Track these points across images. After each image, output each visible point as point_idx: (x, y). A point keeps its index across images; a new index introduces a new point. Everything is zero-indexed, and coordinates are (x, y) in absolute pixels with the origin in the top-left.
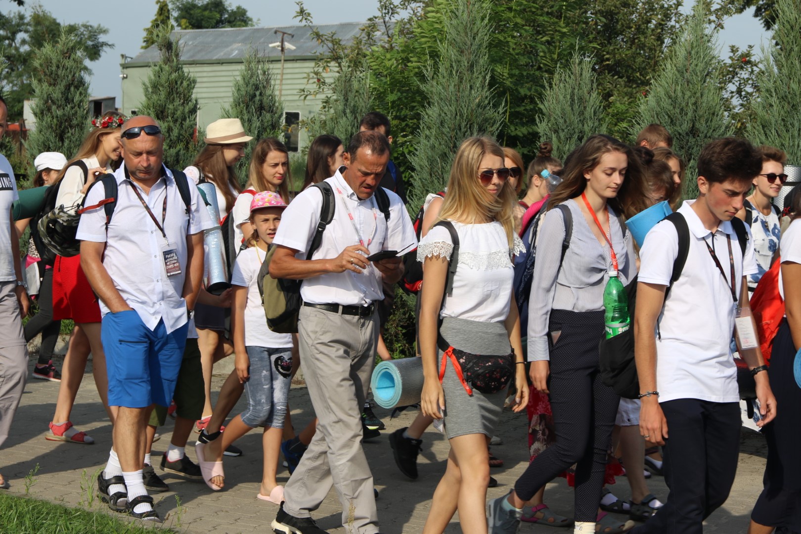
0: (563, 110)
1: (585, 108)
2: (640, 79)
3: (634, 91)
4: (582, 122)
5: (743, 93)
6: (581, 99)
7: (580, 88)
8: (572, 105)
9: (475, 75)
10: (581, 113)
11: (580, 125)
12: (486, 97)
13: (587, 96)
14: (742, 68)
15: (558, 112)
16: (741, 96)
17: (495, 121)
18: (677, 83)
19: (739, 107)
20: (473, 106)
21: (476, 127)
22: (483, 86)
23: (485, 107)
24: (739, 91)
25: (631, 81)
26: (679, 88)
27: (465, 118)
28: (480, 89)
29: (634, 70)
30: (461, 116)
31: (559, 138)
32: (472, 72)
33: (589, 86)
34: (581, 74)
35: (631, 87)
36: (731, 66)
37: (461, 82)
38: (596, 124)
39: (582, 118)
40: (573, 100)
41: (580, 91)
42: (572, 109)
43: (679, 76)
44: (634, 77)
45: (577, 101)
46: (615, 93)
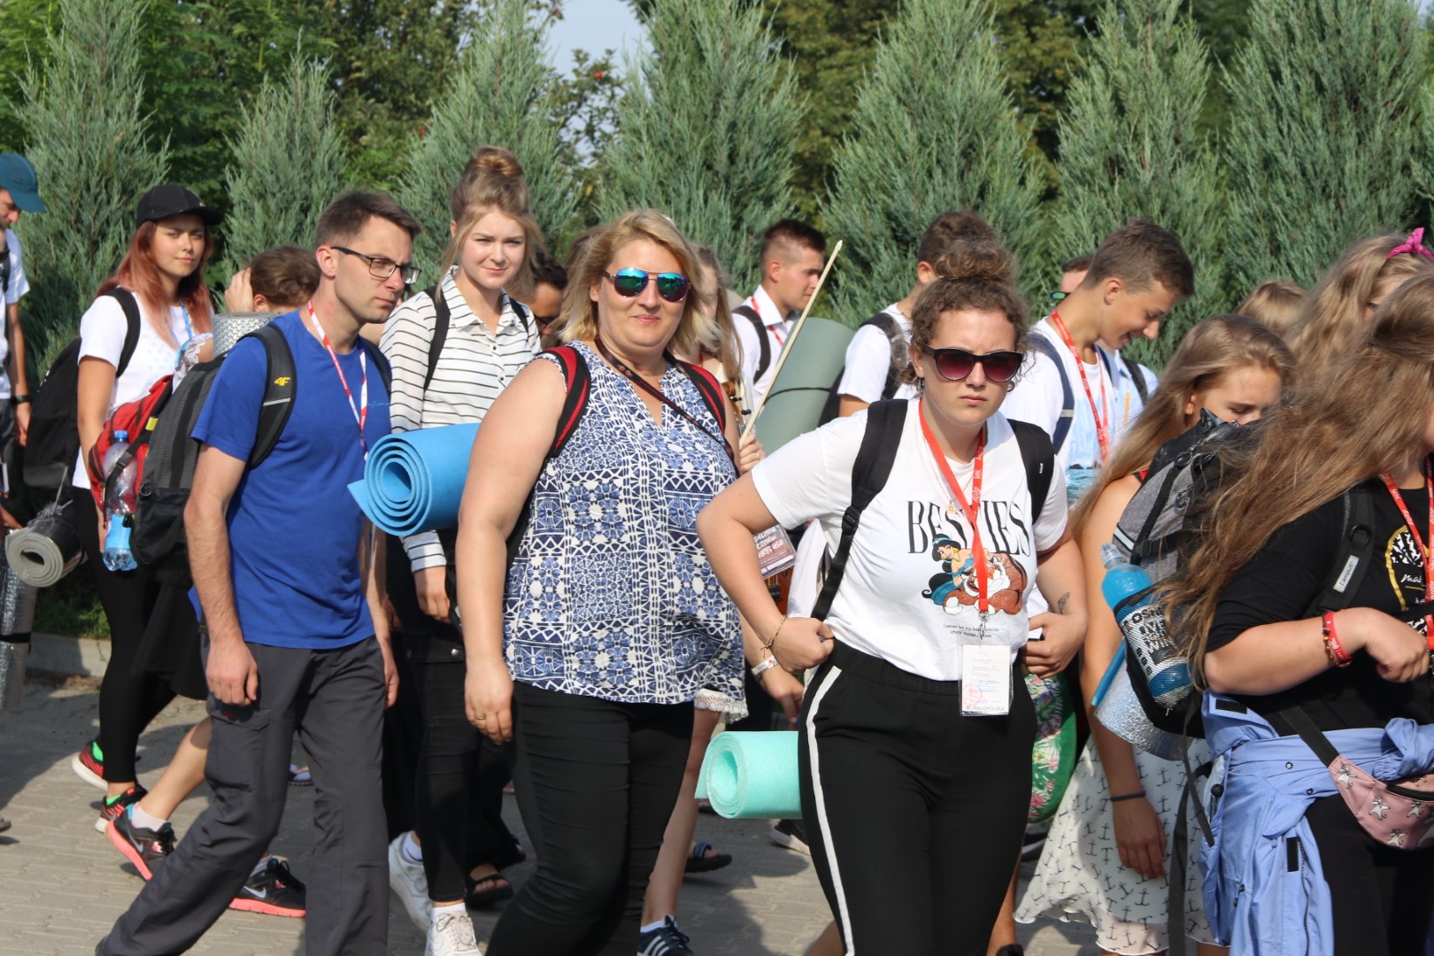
0: (273, 158)
1: (314, 155)
2: (416, 106)
3: (405, 126)
4: (308, 180)
5: (597, 134)
6: (306, 140)
7: (305, 121)
8: (289, 150)
9: (114, 92)
10: (307, 165)
11: (305, 186)
12: (136, 133)
13: (316, 134)
14: (595, 90)
15: (266, 162)
16: (593, 139)
17: (151, 176)
18: (477, 115)
19: (590, 159)
20: (111, 147)
21: (117, 186)
22: (129, 113)
23: (133, 150)
24: (590, 130)
25: (399, 108)
26: (480, 123)
27: (96, 168)
28: (124, 118)
29: (405, 90)
30: (90, 165)
31: (266, 210)
32: (109, 86)
33: (321, 117)
34: (307, 95)
35: (399, 119)
36: (574, 86)
37: (89, 104)
38: (334, 184)
39: (308, 173)
40: (292, 141)
41: (305, 126)
42: (290, 157)
43: (480, 102)
44: (405, 101)
45: (299, 143)
46: (371, 129)
